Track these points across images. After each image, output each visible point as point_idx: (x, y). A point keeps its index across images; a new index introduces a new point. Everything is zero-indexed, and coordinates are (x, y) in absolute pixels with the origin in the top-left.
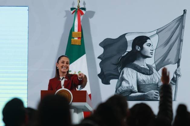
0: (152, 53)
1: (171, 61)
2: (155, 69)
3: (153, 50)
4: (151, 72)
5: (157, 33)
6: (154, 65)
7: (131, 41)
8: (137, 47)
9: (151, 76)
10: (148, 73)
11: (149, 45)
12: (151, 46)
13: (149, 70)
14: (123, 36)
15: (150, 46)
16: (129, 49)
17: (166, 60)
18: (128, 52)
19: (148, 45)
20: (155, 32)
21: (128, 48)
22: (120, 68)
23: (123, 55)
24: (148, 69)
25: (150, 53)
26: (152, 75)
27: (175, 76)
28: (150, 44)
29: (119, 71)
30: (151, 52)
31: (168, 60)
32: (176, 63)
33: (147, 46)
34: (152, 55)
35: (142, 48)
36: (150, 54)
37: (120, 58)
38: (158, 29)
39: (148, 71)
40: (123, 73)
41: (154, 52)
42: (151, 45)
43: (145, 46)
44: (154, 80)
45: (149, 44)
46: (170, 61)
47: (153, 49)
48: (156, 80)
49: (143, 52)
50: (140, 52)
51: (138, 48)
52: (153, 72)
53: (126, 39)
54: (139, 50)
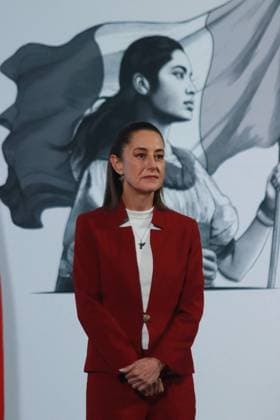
0: (191, 102)
1: (257, 136)
2: (203, 166)
3: (192, 93)
4: (188, 178)
5: (207, 27)
6: (198, 152)
7: (115, 54)
8: (139, 79)
9: (187, 192)
10: (180, 183)
11: (181, 72)
12: (186, 76)
13: (183, 171)
14: (87, 37)
15: (182, 76)
16: (111, 87)
17: (240, 130)
18: (108, 99)
19: (175, 74)
20: (201, 22)
21: (106, 83)
22: (77, 162)
23: (88, 112)
24: (178, 164)
25: (186, 103)
26: (192, 190)
27: (272, 193)
28: (184, 69)
29: (76, 175)
30: (188, 98)
31: (247, 130)
32: (273, 144)
33: (173, 77)
35: (155, 84)
36: (185, 106)
37: (77, 121)
38: (210, 12)
39: (178, 176)
40: (88, 185)
41: (197, 98)
42: (189, 71)
43: (165, 74)
44: (199, 210)
45: (181, 70)
46: (252, 134)
47: (193, 90)
48: (206, 209)
50: (147, 99)
51: (142, 85)
52: (193, 180)
53: (97, 47)
54: (144, 91)
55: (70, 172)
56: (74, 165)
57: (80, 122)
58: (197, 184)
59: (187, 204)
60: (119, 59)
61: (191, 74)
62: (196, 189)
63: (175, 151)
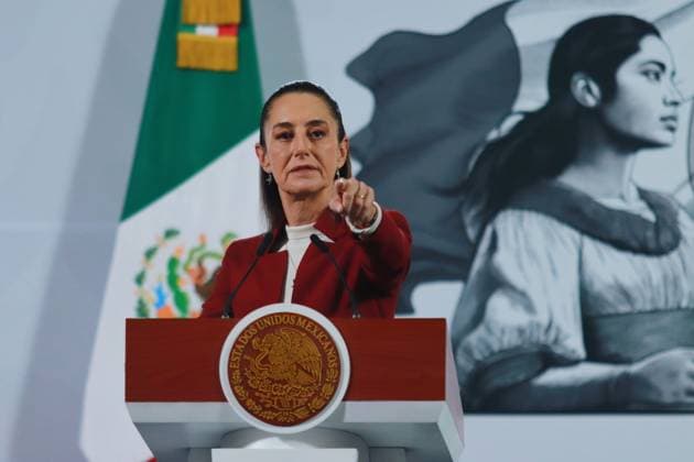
0: (673, 118)
3: (675, 104)
4: (666, 238)
6: (685, 197)
7: (540, 45)
8: (581, 84)
9: (664, 259)
10: (652, 245)
11: (657, 70)
12: (665, 78)
13: (657, 227)
14: (492, 21)
15: (657, 76)
16: (533, 96)
18: (528, 116)
19: (646, 73)
21: (524, 90)
22: (473, 213)
23: (493, 135)
24: (650, 216)
25: (663, 119)
26: (674, 255)
28: (662, 66)
29: (471, 233)
30: (669, 111)
33: (643, 78)
34: (672, 129)
35: (610, 90)
36: (662, 124)
39: (650, 234)
40: (493, 247)
41: (683, 113)
43: (628, 75)
44: (686, 286)
45: (656, 68)
47: (677, 98)
49: (615, 115)
50: (597, 114)
51: (586, 92)
52: (677, 239)
53: (509, 34)
54: (591, 101)
55: (462, 228)
56: (469, 216)
57: (479, 151)
58: (682, 246)
59: (665, 278)
60: (547, 53)
61: (673, 74)
62: (681, 255)
63: (643, 195)
